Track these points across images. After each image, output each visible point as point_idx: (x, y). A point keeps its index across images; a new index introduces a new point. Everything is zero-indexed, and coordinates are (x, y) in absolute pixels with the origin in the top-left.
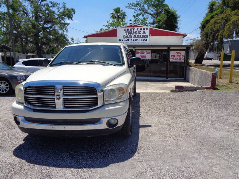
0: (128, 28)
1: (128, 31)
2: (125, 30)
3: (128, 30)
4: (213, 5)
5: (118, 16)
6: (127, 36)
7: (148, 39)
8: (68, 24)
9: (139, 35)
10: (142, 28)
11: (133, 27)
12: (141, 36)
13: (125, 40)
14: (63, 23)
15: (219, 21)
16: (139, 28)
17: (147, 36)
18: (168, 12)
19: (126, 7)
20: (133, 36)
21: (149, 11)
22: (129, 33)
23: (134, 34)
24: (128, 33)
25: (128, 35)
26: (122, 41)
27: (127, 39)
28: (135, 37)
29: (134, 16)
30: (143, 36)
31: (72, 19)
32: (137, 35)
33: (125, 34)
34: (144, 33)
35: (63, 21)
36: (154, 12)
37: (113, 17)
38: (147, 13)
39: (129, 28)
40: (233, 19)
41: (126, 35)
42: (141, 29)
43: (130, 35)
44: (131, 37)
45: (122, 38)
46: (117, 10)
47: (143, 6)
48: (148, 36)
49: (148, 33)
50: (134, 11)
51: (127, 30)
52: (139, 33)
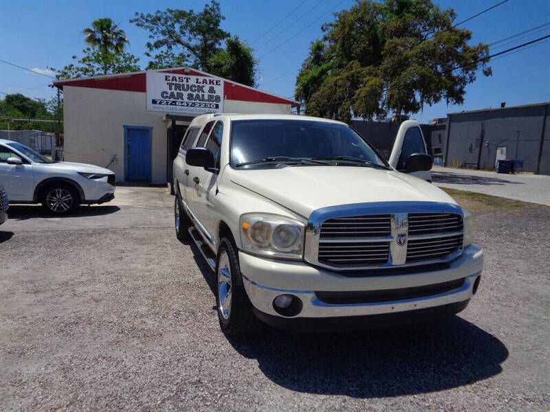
0: (174, 75)
1: (174, 82)
2: (166, 78)
3: (174, 79)
4: (318, 48)
5: (105, 38)
6: (172, 94)
7: (220, 104)
9: (201, 94)
10: (208, 79)
11: (187, 74)
12: (206, 98)
13: (167, 103)
16: (201, 79)
17: (218, 98)
19: (131, 21)
20: (185, 94)
22: (177, 87)
23: (189, 92)
24: (173, 87)
25: (173, 90)
26: (160, 103)
27: (172, 99)
28: (190, 97)
29: (149, 45)
30: (210, 98)
32: (195, 94)
33: (166, 88)
34: (212, 90)
36: (196, 41)
37: (92, 39)
38: (179, 41)
39: (177, 76)
41: (169, 92)
42: (205, 81)
43: (178, 91)
44: (180, 96)
45: (158, 97)
46: (104, 25)
47: (173, 25)
48: (222, 98)
49: (220, 91)
50: (148, 32)
51: (171, 78)
52: (201, 89)
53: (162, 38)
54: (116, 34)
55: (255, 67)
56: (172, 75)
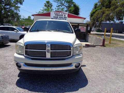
2: (55, 13)
3: (56, 13)
4: (96, 5)
5: (48, 5)
6: (56, 17)
7: (67, 19)
8: (19, 7)
9: (62, 16)
10: (64, 13)
11: (59, 12)
12: (63, 17)
13: (55, 19)
14: (17, 7)
15: (99, 13)
16: (62, 13)
17: (66, 17)
18: (75, 6)
19: (53, 1)
20: (59, 17)
21: (65, 4)
22: (57, 15)
23: (60, 16)
25: (56, 16)
28: (60, 17)
29: (57, 6)
30: (64, 17)
31: (22, 5)
32: (61, 17)
33: (55, 15)
34: (65, 16)
35: (17, 5)
36: (67, 5)
37: (46, 6)
38: (63, 5)
39: (57, 13)
40: (107, 13)
41: (55, 16)
42: (63, 14)
44: (58, 17)
45: (53, 18)
46: (48, 2)
47: (62, 1)
49: (67, 16)
50: (57, 3)
52: (62, 15)
53: (60, 4)
54: (50, 4)
55: (80, 10)
56: (56, 12)
